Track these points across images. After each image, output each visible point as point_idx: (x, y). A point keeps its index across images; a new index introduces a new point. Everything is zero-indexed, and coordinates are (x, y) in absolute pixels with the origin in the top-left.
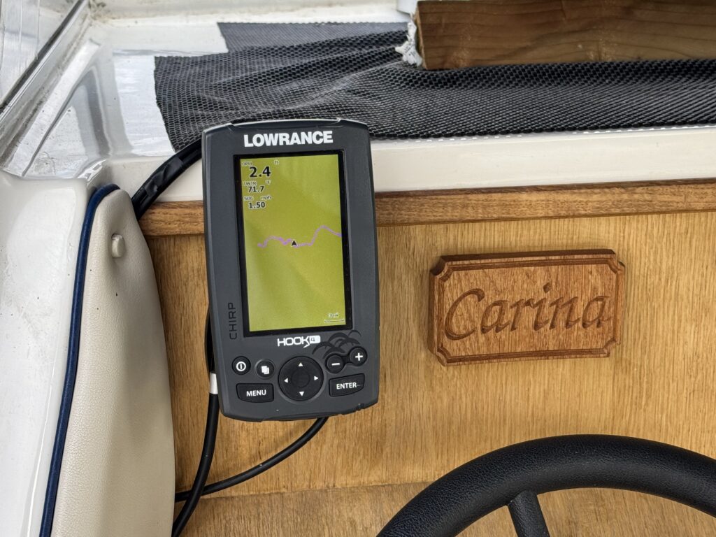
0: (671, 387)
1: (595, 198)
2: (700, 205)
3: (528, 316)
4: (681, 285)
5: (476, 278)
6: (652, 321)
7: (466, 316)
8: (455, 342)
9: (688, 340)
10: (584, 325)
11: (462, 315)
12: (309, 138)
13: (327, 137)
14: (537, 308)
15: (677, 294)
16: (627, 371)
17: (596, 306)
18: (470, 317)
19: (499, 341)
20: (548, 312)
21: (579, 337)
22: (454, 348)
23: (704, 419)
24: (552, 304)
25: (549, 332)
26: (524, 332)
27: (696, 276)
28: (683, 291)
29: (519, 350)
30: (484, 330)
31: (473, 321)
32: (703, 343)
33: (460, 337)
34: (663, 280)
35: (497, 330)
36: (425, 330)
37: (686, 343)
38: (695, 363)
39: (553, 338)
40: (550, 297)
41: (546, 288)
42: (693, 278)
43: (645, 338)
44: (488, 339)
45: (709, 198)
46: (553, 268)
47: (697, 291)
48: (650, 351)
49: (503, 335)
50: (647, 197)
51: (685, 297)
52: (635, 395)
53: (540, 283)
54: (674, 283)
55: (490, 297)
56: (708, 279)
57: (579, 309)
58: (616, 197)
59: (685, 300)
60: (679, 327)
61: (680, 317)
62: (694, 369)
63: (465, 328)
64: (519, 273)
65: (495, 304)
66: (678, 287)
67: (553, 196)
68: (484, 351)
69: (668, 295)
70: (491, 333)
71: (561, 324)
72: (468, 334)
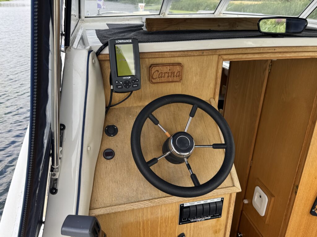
0: (191, 88)
1: (178, 53)
2: (196, 55)
3: (167, 75)
5: (157, 68)
6: (188, 76)
10: (176, 77)
12: (127, 41)
13: (130, 41)
16: (184, 85)
17: (178, 73)
18: (156, 75)
19: (161, 80)
20: (170, 74)
21: (175, 79)
22: (154, 81)
26: (166, 78)
27: (196, 68)
28: (193, 71)
29: (165, 81)
30: (159, 78)
32: (197, 80)
33: (155, 79)
34: (190, 69)
35: (161, 78)
36: (148, 78)
37: (194, 80)
38: (195, 83)
39: (171, 79)
40: (170, 72)
41: (170, 70)
43: (187, 79)
44: (160, 79)
45: (198, 53)
46: (171, 66)
47: (196, 71)
48: (188, 82)
49: (162, 78)
50: (187, 53)
53: (169, 69)
55: (160, 72)
56: (198, 68)
57: (175, 74)
58: (182, 53)
60: (193, 77)
61: (193, 75)
62: (195, 85)
64: (165, 67)
65: (161, 73)
67: (170, 53)
68: (159, 81)
69: (191, 72)
70: (160, 78)
71: (172, 76)
72: (156, 78)
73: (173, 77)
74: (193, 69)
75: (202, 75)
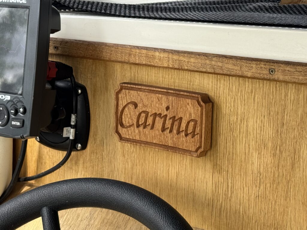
0: (245, 190)
1: (192, 60)
2: (249, 74)
3: (159, 123)
4: (249, 125)
5: (133, 95)
6: (233, 144)
7: (129, 116)
8: (124, 129)
9: (254, 162)
10: (186, 135)
11: (127, 115)
14: (163, 119)
15: (247, 131)
16: (220, 172)
17: (192, 124)
18: (131, 117)
19: (145, 135)
20: (168, 124)
21: (183, 142)
23: (265, 216)
24: (170, 118)
25: (169, 135)
26: (157, 132)
27: (258, 121)
28: (250, 129)
29: (154, 142)
30: (138, 126)
31: (132, 120)
32: (263, 166)
34: (239, 119)
35: (144, 128)
38: (258, 178)
39: (171, 139)
40: (170, 114)
42: (256, 122)
43: (229, 154)
44: (140, 132)
45: (254, 70)
46: (170, 98)
47: (258, 131)
48: (232, 163)
49: (147, 130)
50: (220, 64)
51: (252, 134)
52: (224, 189)
53: (164, 105)
54: (245, 123)
55: (140, 108)
56: (265, 124)
57: (183, 125)
58: (203, 62)
59: (252, 136)
60: (249, 151)
61: (249, 145)
62: (258, 181)
63: (129, 123)
64: (154, 97)
65: (144, 112)
66: (247, 126)
68: (137, 138)
69: (242, 130)
70: (141, 128)
71: (175, 131)
72: (130, 126)
73: (179, 132)
74: (251, 124)
75: (281, 152)
